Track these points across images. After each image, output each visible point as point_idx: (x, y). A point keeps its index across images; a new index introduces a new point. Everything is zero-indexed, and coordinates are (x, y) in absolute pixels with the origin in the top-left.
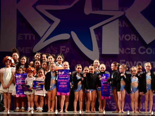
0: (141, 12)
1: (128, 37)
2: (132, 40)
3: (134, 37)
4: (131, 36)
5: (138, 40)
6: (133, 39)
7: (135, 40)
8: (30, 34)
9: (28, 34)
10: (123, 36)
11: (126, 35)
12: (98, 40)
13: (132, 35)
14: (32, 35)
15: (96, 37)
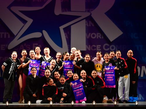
0: (105, 13)
1: (94, 36)
2: (97, 38)
3: (99, 35)
4: (96, 34)
5: (103, 38)
6: (99, 37)
7: (100, 38)
8: (5, 33)
9: (3, 33)
10: (90, 34)
11: (92, 34)
12: (67, 38)
13: (98, 34)
14: (7, 33)
15: (65, 35)
